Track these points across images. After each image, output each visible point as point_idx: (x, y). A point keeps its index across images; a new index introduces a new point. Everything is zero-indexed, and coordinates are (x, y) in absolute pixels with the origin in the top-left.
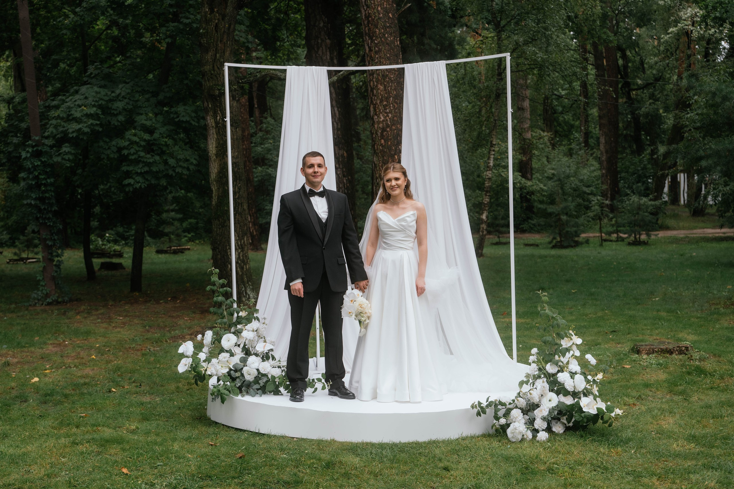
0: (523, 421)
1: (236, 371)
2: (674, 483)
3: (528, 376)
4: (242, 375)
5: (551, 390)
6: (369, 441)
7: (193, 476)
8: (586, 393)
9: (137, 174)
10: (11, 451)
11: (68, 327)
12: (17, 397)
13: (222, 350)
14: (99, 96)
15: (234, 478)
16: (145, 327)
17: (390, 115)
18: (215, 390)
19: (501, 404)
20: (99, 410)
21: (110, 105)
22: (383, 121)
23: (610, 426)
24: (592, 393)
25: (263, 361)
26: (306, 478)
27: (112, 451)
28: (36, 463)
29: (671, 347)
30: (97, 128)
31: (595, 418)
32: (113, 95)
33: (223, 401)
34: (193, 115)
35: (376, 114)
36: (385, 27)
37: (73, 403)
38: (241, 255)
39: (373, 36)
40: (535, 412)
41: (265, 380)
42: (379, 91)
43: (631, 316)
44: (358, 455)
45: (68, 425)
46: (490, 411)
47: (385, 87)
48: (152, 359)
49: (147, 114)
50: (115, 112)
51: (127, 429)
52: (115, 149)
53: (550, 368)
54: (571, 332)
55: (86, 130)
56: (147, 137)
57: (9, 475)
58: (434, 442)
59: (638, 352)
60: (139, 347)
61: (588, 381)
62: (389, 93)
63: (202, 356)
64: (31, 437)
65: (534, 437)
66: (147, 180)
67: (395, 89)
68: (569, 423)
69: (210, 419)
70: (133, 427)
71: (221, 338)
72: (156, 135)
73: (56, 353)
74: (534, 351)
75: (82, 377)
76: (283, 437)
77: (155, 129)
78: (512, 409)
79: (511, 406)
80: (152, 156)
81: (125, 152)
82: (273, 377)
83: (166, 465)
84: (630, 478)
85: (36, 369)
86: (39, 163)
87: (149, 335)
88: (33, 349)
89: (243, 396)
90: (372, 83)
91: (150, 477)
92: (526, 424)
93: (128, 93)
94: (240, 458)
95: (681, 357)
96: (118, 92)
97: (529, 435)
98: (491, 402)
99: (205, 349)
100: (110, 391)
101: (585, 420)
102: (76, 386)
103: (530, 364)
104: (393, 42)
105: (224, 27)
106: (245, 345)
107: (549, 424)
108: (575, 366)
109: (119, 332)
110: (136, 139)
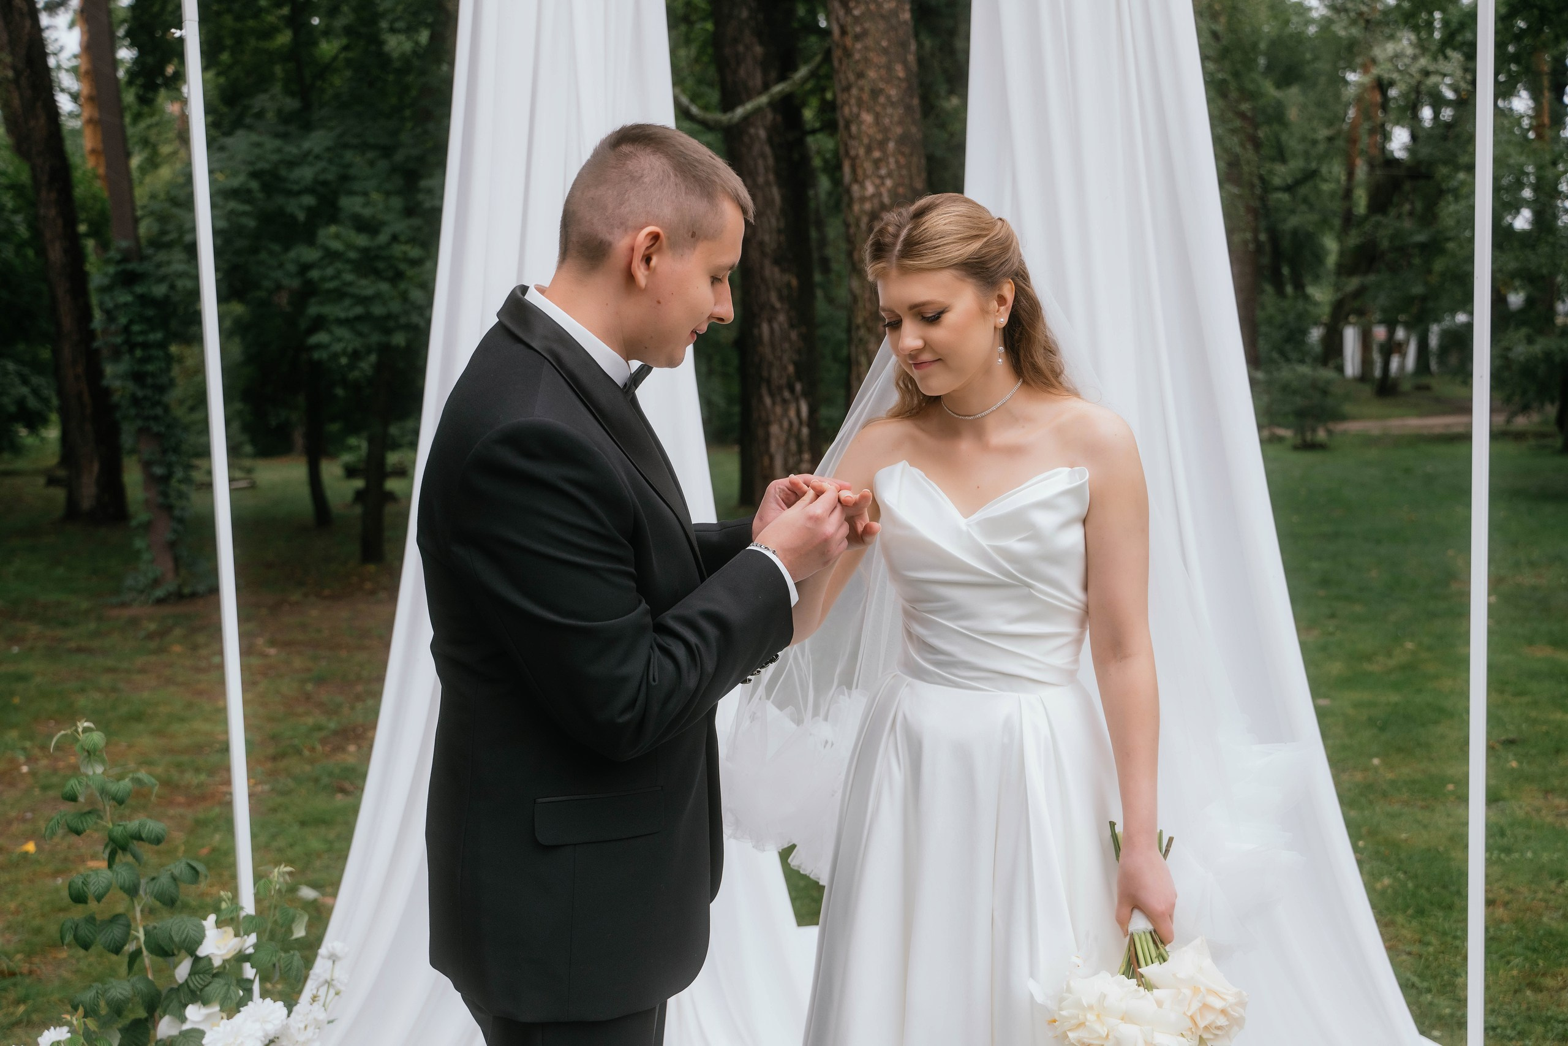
9: (341, 322)
14: (258, 151)
17: (889, 183)
21: (283, 172)
22: (873, 196)
30: (247, 220)
32: (295, 151)
35: (856, 181)
42: (864, 127)
47: (877, 117)
49: (365, 194)
50: (296, 188)
52: (292, 268)
56: (362, 240)
62: (885, 130)
66: (360, 334)
67: (900, 123)
72: (383, 238)
77: (383, 224)
80: (374, 282)
81: (315, 274)
86: (130, 298)
90: (846, 110)
93: (328, 149)
96: (306, 145)
104: (895, 13)
110: (336, 245)
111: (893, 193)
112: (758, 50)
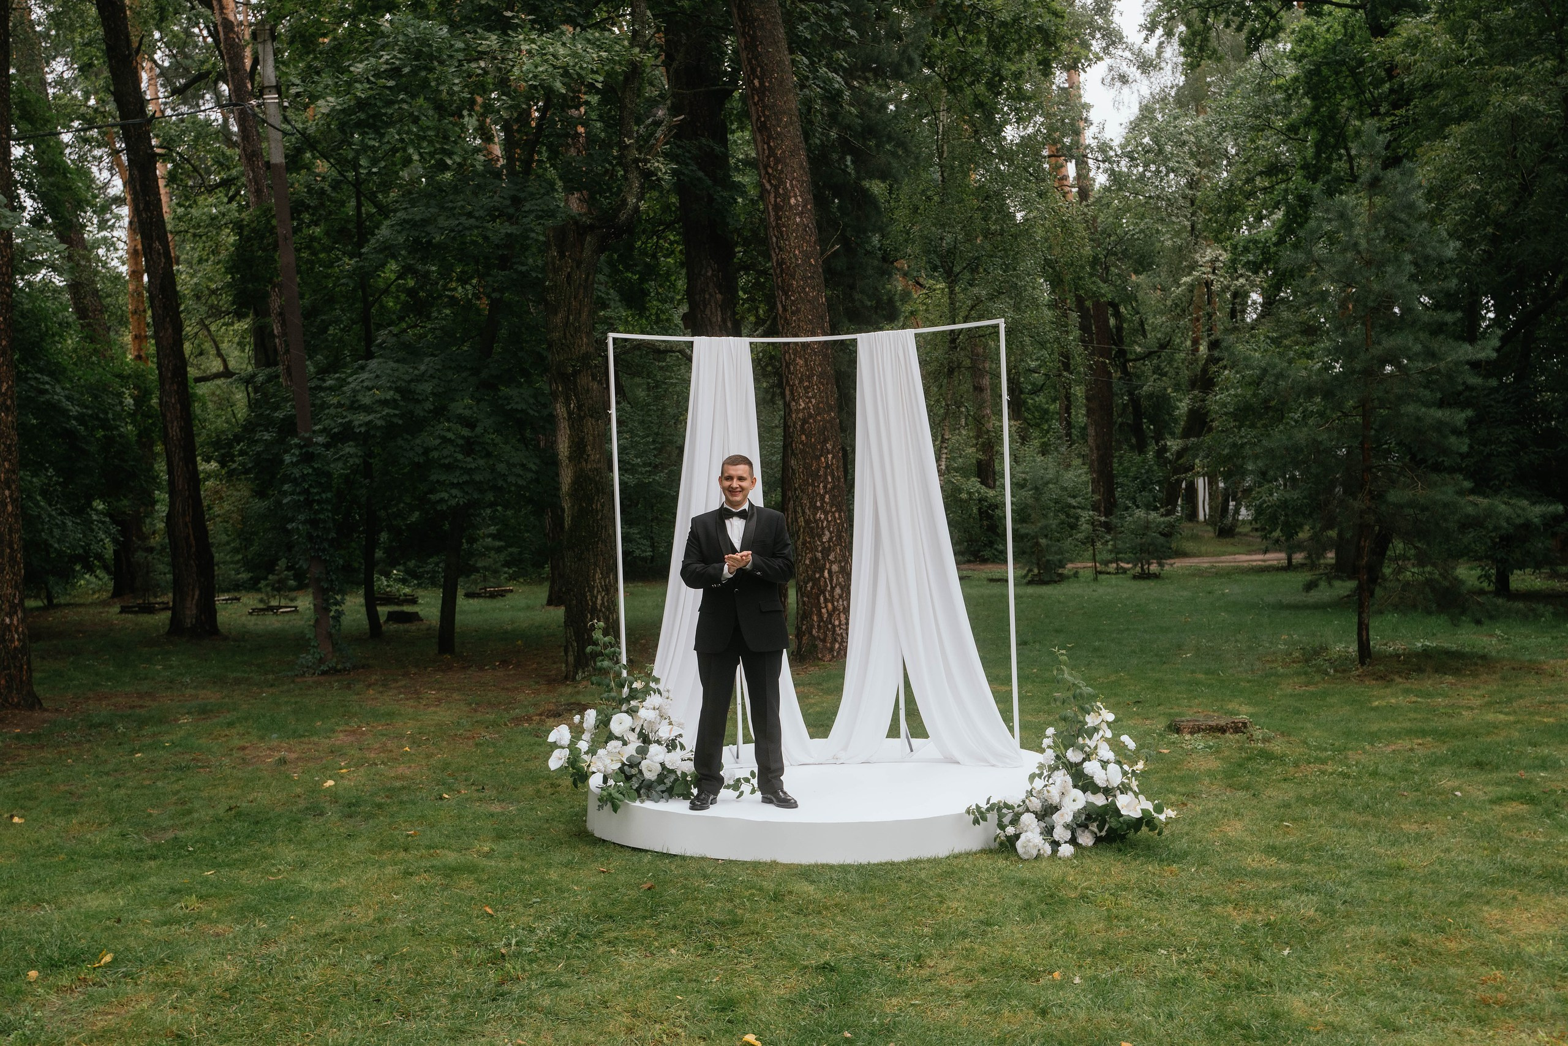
0: (1038, 830)
1: (631, 766)
2: (1257, 912)
3: (1041, 766)
4: (640, 772)
5: (1075, 786)
6: (824, 862)
7: (587, 916)
8: (1124, 789)
9: (453, 485)
10: (318, 886)
11: (361, 706)
12: (307, 808)
13: (611, 737)
14: (396, 374)
15: (645, 918)
16: (470, 704)
17: (814, 401)
18: (605, 793)
19: (1007, 806)
20: (432, 826)
21: (412, 387)
22: (804, 408)
23: (1160, 834)
24: (1131, 789)
25: (669, 751)
26: (747, 915)
27: (464, 884)
28: (359, 903)
29: (1222, 723)
30: (395, 420)
31: (1137, 824)
32: (416, 372)
33: (615, 809)
34: (532, 401)
35: (794, 400)
36: (805, 278)
37: (392, 816)
39: (789, 290)
40: (1054, 817)
41: (672, 778)
42: (798, 367)
43: (1157, 681)
44: (813, 882)
45: (392, 847)
46: (993, 817)
47: (806, 361)
48: (491, 750)
49: (464, 400)
50: (420, 398)
51: (478, 851)
52: (419, 450)
53: (1073, 756)
54: (1099, 704)
55: (379, 423)
56: (466, 432)
57: (323, 920)
58: (917, 861)
59: (1178, 731)
60: (469, 734)
61: (1125, 773)
62: (812, 369)
63: (583, 745)
64: (342, 866)
65: (1055, 852)
66: (467, 493)
67: (820, 365)
68: (1100, 831)
69: (593, 835)
70: (486, 849)
71: (609, 720)
72: (479, 430)
73: (351, 744)
74: (1050, 731)
75: (397, 778)
76: (703, 859)
77: (478, 421)
78: (1022, 814)
79: (1021, 809)
80: (474, 459)
81: (435, 454)
82: (684, 774)
83: (544, 901)
84: (1196, 907)
85: (326, 768)
86: (310, 471)
87: (479, 716)
88: (316, 739)
89: (642, 801)
90: (787, 356)
91: (524, 919)
92: (1041, 833)
93: (438, 371)
94: (649, 889)
95: (1237, 736)
96: (423, 368)
97: (1048, 849)
98: (993, 804)
99: (586, 736)
100: (441, 798)
101: (1125, 827)
102: (391, 792)
103: (1042, 751)
104: (816, 299)
105: (580, 278)
106: (642, 728)
107: (1073, 834)
108: (1105, 752)
109: (435, 712)
110: (450, 435)
111: (816, 407)
112: (719, 296)
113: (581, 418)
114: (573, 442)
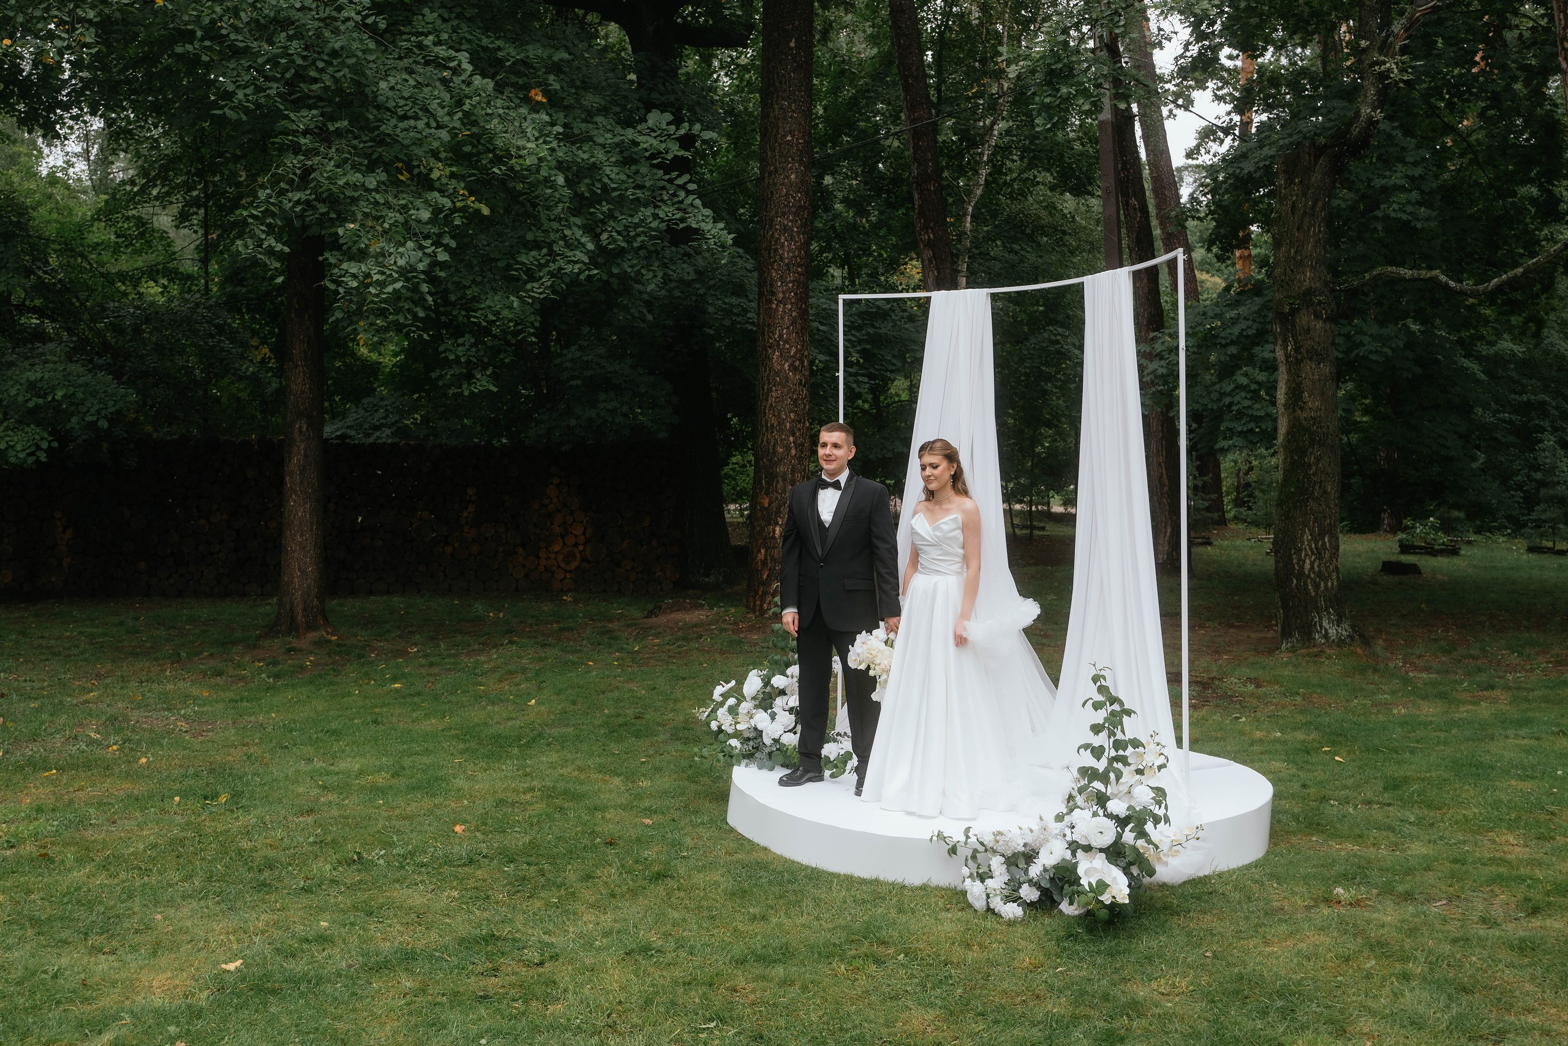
38: (1316, 565)
105: (1306, 205)
113: (1299, 362)
114: (1289, 388)
